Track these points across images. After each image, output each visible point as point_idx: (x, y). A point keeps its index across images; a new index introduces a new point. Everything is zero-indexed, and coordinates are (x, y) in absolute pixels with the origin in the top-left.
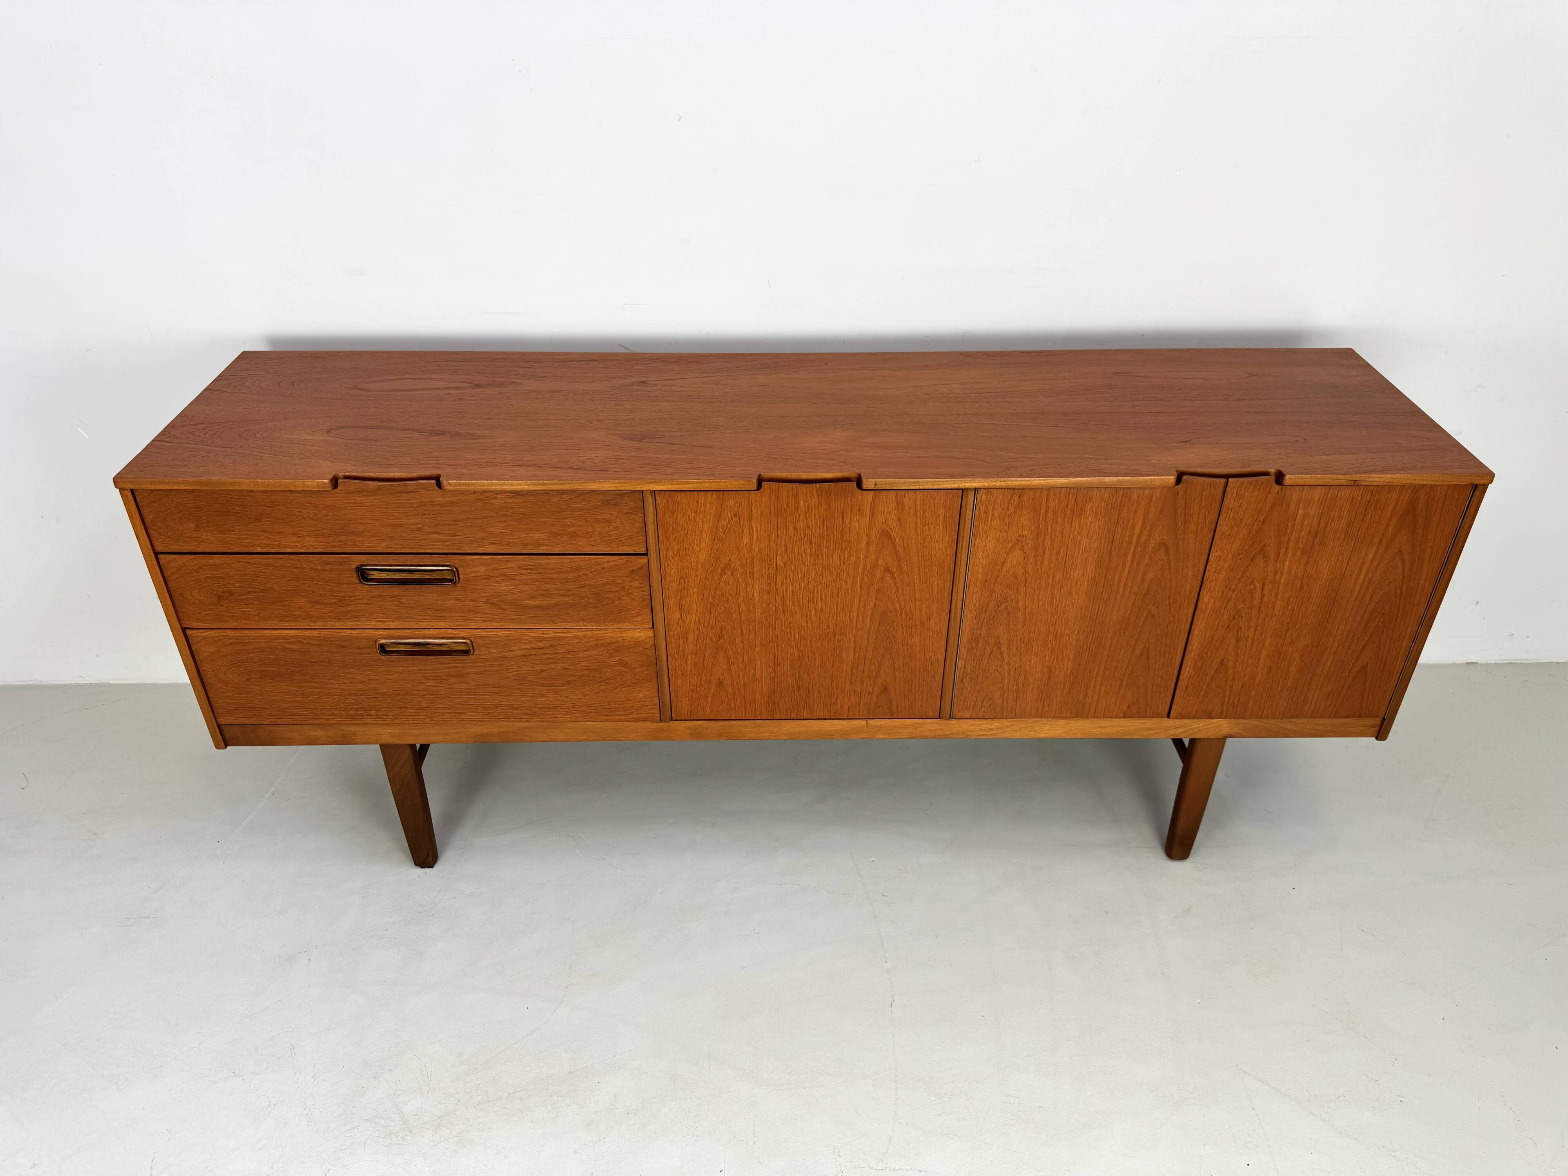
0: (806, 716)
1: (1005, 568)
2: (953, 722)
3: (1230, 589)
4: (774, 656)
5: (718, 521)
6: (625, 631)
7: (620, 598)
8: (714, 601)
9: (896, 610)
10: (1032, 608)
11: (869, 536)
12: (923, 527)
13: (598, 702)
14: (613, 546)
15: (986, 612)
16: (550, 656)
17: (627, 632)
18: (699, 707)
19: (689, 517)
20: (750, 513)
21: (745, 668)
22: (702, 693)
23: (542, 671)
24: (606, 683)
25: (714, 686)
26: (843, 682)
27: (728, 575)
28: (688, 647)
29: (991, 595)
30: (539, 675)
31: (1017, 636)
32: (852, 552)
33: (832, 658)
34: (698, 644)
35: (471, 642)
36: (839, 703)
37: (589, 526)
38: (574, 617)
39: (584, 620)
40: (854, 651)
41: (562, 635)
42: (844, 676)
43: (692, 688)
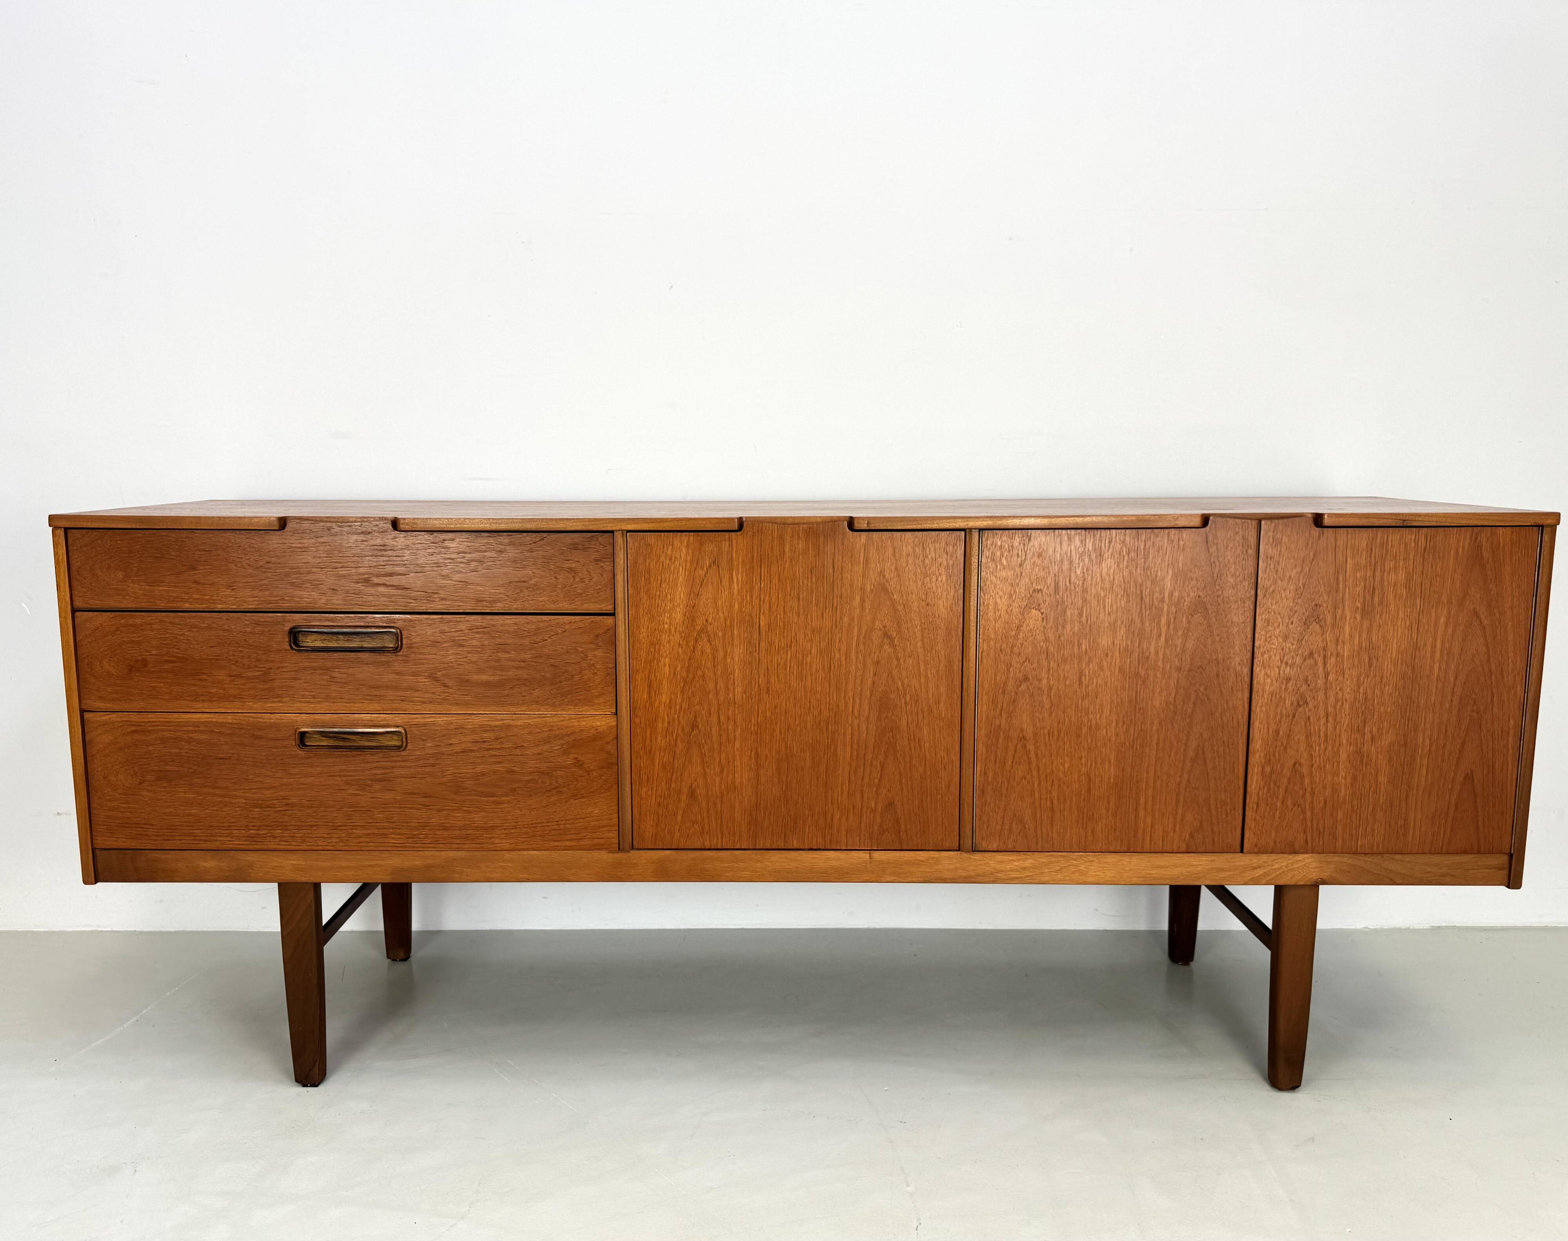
0: (795, 846)
1: (1021, 634)
2: (977, 856)
3: (1287, 663)
4: (757, 754)
5: (695, 569)
6: (584, 717)
7: (580, 672)
8: (687, 677)
9: (898, 689)
10: (1058, 688)
11: (863, 589)
12: (925, 578)
13: (545, 821)
14: (577, 603)
15: (1004, 693)
16: (494, 753)
17: (585, 719)
18: (667, 829)
19: (663, 565)
20: (730, 561)
21: (722, 771)
22: (670, 807)
23: (483, 774)
24: (557, 792)
25: (685, 796)
26: (840, 793)
27: (704, 640)
28: (656, 741)
29: (1008, 670)
30: (478, 779)
31: (1044, 728)
32: (844, 610)
33: (826, 756)
34: (668, 736)
35: (405, 731)
36: (836, 824)
37: (553, 577)
38: (526, 698)
39: (537, 702)
40: (852, 747)
41: (511, 722)
42: (840, 784)
43: (658, 799)
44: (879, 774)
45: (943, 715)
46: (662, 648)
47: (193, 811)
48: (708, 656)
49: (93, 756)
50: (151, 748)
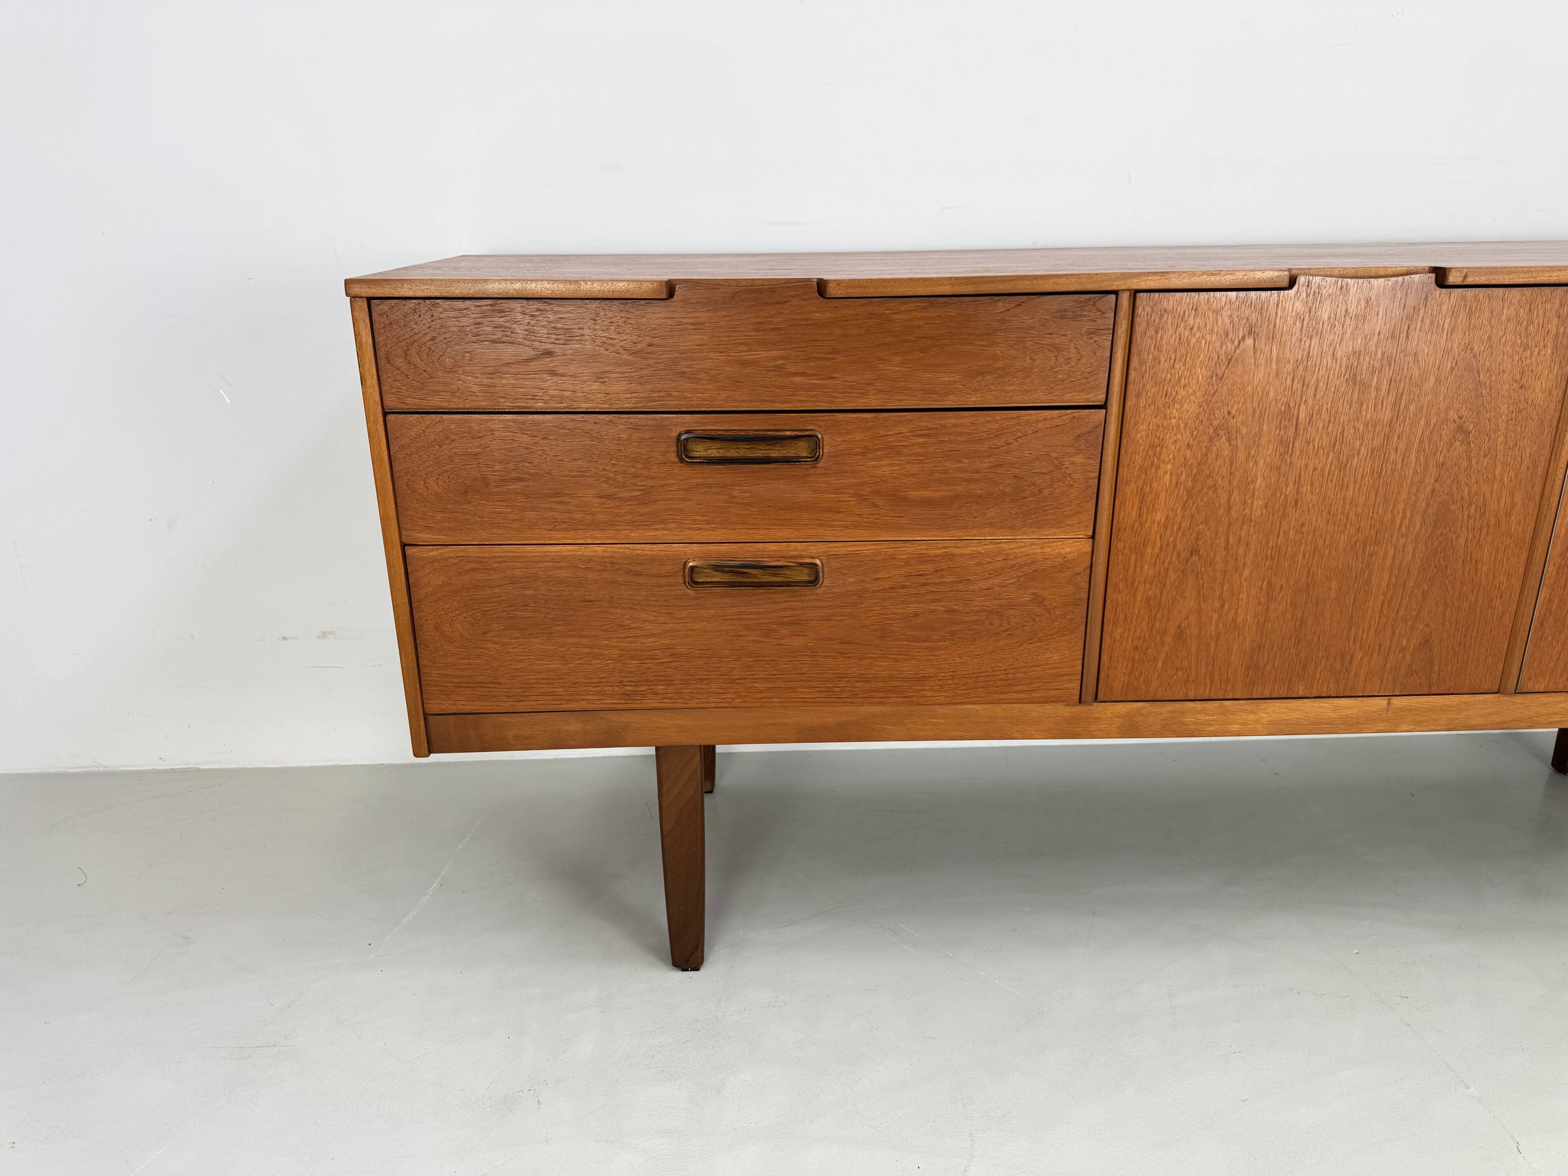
0: (1301, 694)
2: (1519, 699)
4: (1270, 584)
5: (1222, 344)
6: (1050, 543)
7: (1051, 485)
8: (1193, 489)
9: (1462, 498)
11: (1441, 369)
12: (1524, 350)
13: (990, 670)
14: (1057, 393)
16: (931, 589)
17: (1052, 544)
18: (1142, 678)
19: (1180, 338)
20: (1271, 332)
21: (1222, 607)
22: (1150, 651)
23: (916, 615)
24: (1008, 635)
25: (1170, 639)
26: (1366, 629)
27: (1222, 440)
28: (1141, 572)
30: (910, 621)
33: (1356, 586)
34: (1158, 565)
35: (822, 563)
36: (1354, 667)
37: (1028, 358)
38: (977, 519)
39: (991, 525)
40: (1391, 573)
41: (956, 551)
42: (1368, 619)
43: (1135, 642)
44: (1419, 605)
45: (1513, 530)
46: (1164, 450)
47: (552, 666)
48: (1225, 460)
49: (420, 601)
50: (497, 590)
